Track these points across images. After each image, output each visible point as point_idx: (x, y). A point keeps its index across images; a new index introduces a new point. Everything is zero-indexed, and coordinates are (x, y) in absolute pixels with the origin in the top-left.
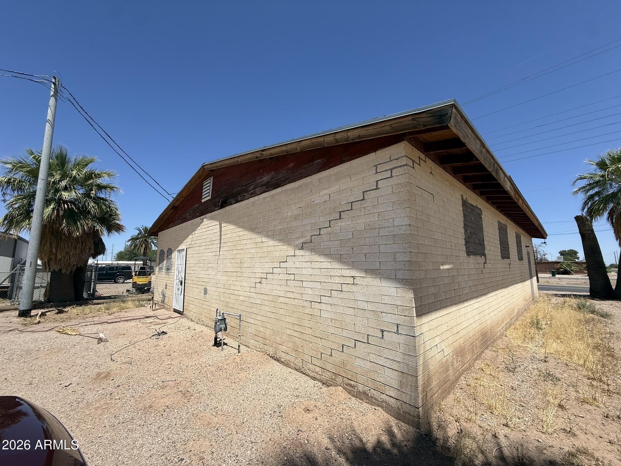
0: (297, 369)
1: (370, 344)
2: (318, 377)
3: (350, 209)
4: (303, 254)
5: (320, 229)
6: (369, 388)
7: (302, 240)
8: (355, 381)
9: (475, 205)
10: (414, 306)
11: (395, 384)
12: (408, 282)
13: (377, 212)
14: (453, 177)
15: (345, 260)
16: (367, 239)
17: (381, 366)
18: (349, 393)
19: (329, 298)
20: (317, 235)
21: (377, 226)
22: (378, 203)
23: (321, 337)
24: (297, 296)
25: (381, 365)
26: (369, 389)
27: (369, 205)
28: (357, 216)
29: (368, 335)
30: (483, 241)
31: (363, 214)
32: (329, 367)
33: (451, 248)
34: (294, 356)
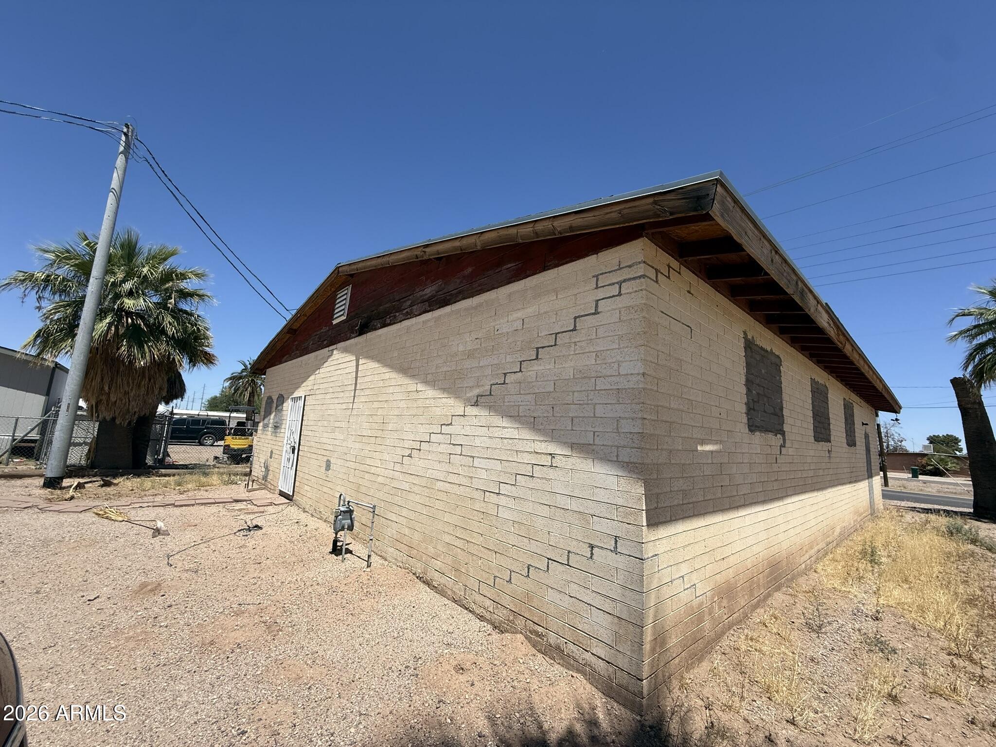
0: (456, 601)
1: (570, 566)
2: (488, 616)
3: (553, 344)
4: (478, 414)
5: (505, 374)
6: (566, 641)
7: (476, 391)
8: (543, 627)
9: (769, 349)
10: (644, 508)
11: (605, 635)
12: (637, 467)
13: (594, 350)
14: (730, 300)
15: (541, 427)
16: (576, 394)
17: (586, 605)
18: (534, 646)
19: (513, 486)
20: (499, 384)
21: (593, 374)
22: (596, 335)
23: (496, 550)
24: (464, 481)
25: (586, 603)
26: (566, 643)
27: (583, 339)
28: (563, 356)
29: (569, 552)
30: (781, 409)
31: (572, 353)
32: (506, 601)
33: (720, 416)
34: (453, 578)
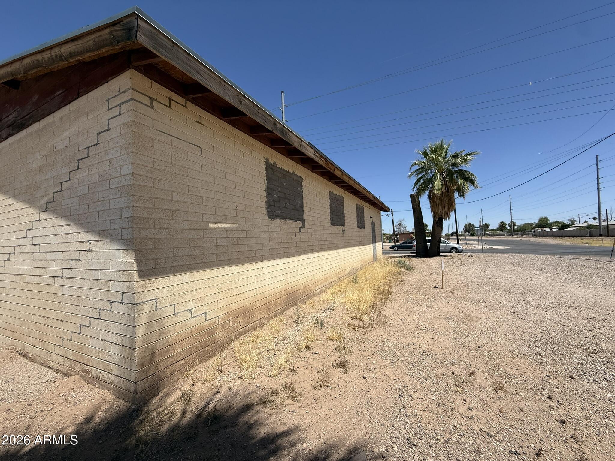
0: (43, 364)
1: (101, 319)
2: (60, 368)
3: (87, 156)
5: (61, 183)
6: (100, 371)
7: (45, 199)
8: (89, 366)
10: (136, 269)
12: (131, 241)
13: (108, 158)
15: (83, 222)
16: (100, 193)
17: (109, 343)
18: (85, 380)
19: (70, 270)
20: (59, 192)
21: (108, 177)
22: (109, 147)
24: (42, 272)
27: (102, 151)
28: (92, 165)
29: (100, 310)
30: (302, 207)
32: (70, 354)
